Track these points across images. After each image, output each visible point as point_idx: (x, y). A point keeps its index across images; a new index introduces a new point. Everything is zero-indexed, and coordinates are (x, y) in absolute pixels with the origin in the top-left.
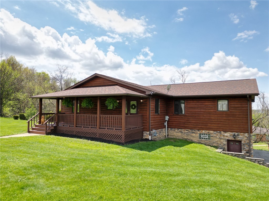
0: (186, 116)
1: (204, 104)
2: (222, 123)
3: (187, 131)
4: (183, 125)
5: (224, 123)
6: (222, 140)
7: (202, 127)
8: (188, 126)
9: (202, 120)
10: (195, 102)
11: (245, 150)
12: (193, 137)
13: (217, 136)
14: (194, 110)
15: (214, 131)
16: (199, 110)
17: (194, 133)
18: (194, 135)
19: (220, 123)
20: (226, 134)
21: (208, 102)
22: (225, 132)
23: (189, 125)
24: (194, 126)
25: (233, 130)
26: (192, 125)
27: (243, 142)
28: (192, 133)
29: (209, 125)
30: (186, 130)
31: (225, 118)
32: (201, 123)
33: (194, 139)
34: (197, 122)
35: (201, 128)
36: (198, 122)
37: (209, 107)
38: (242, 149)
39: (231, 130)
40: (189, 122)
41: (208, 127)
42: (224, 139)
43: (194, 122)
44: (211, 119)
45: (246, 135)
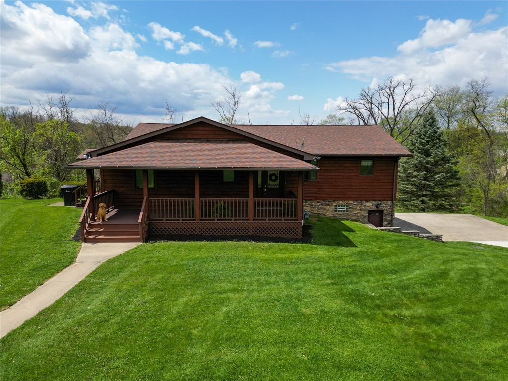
0: (319, 182)
1: (343, 165)
2: (363, 190)
3: (318, 204)
4: (313, 195)
5: (367, 190)
6: (363, 212)
7: (340, 196)
8: (320, 196)
9: (339, 187)
10: (332, 162)
11: (387, 221)
12: (328, 211)
13: (358, 207)
14: (331, 174)
15: (354, 200)
16: (337, 174)
17: (328, 205)
18: (328, 207)
19: (361, 190)
20: (367, 204)
21: (349, 163)
22: (367, 201)
23: (322, 194)
24: (330, 196)
25: (375, 199)
26: (326, 194)
27: (385, 212)
28: (326, 205)
29: (349, 193)
30: (318, 202)
31: (368, 184)
32: (339, 191)
33: (328, 213)
34: (333, 190)
35: (338, 197)
36: (335, 190)
37: (350, 170)
38: (384, 220)
39: (373, 199)
40: (323, 191)
41: (346, 196)
42: (365, 210)
43: (329, 190)
44: (352, 185)
45: (390, 203)
